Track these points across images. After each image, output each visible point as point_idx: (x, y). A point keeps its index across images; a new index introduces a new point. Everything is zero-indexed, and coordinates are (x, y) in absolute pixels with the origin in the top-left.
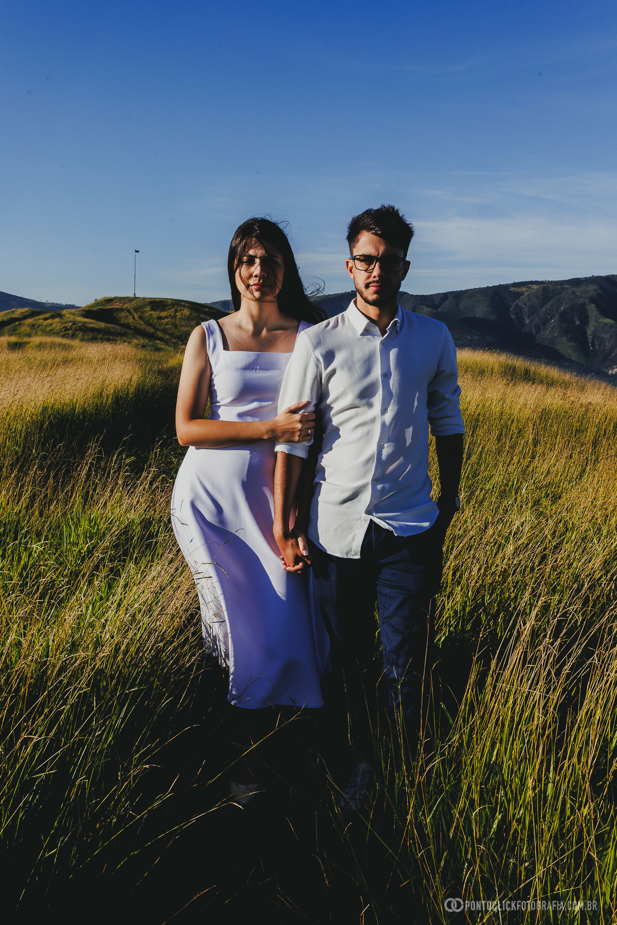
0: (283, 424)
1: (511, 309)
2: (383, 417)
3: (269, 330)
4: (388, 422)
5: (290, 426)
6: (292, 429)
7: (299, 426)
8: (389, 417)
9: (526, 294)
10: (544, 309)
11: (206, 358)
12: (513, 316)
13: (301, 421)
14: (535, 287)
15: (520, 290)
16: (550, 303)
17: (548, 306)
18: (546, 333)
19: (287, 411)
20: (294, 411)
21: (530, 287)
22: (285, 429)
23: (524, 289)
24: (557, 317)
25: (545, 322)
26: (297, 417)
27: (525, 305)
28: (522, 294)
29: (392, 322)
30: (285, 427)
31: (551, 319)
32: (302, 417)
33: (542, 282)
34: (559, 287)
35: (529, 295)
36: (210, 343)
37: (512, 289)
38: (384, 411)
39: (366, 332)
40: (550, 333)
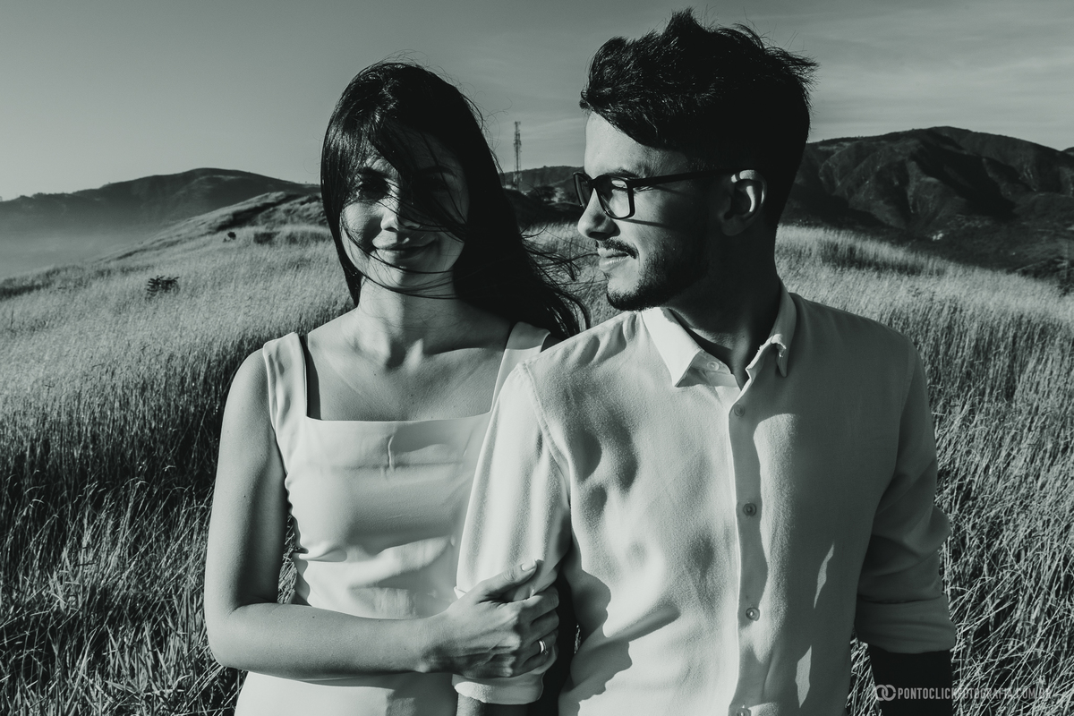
0: (468, 632)
1: (820, 171)
2: (747, 632)
3: (429, 352)
4: (761, 651)
5: (490, 642)
6: (496, 648)
7: (513, 642)
8: (763, 632)
9: (837, 152)
10: (858, 169)
11: (268, 436)
12: (822, 179)
13: (517, 628)
14: (847, 144)
15: (830, 148)
16: (865, 162)
17: (862, 165)
18: (861, 196)
19: (480, 592)
20: (500, 596)
21: (842, 145)
22: (476, 649)
23: (835, 147)
24: (872, 178)
25: (859, 184)
26: (508, 613)
27: (836, 165)
28: (832, 153)
29: (762, 348)
30: (475, 644)
31: (866, 180)
32: (520, 616)
33: (855, 139)
34: (874, 143)
35: (840, 154)
36: (277, 394)
37: (821, 148)
38: (748, 614)
39: (694, 375)
40: (866, 196)
